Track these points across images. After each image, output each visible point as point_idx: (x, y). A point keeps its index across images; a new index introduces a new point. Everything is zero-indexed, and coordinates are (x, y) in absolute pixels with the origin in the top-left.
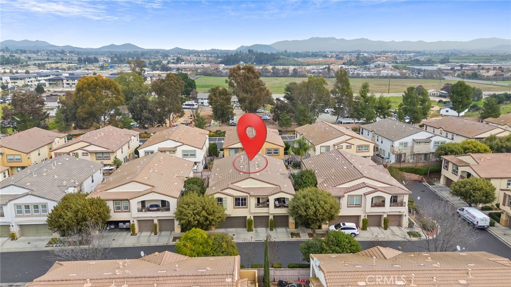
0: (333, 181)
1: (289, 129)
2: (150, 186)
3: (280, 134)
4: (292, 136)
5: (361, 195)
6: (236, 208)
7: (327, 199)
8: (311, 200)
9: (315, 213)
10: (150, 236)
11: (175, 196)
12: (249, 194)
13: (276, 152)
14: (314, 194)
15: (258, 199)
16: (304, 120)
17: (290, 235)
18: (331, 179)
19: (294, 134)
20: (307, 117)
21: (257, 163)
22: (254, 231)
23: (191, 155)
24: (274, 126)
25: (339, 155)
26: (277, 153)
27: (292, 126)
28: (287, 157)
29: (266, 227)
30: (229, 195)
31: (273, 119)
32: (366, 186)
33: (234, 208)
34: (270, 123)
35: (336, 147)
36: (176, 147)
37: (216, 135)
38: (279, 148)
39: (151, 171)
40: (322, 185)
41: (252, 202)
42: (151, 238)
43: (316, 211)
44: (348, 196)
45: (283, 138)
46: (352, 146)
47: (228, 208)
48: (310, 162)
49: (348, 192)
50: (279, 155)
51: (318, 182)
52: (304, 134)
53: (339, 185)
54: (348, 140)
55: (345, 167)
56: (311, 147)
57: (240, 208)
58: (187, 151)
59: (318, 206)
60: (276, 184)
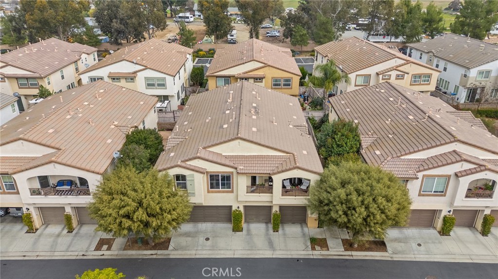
0: (392, 145)
1: (305, 49)
2: (53, 148)
3: (293, 56)
4: (308, 59)
5: (449, 177)
6: (212, 192)
7: (390, 192)
8: (359, 192)
9: (365, 220)
10: (58, 235)
11: (97, 170)
12: (236, 169)
13: (288, 83)
14: (363, 179)
15: (254, 179)
16: (325, 36)
17: (309, 244)
18: (387, 139)
19: (314, 55)
20: (330, 32)
21: (254, 105)
22: (245, 232)
23: (159, 85)
24: (284, 44)
25: (394, 93)
26: (289, 85)
27: (309, 45)
28: (303, 89)
29: (267, 223)
30: (197, 171)
31: (284, 35)
32: (462, 161)
33: (208, 192)
34: (280, 41)
35: (381, 76)
36: (135, 72)
37: (208, 55)
38: (292, 78)
39: (68, 117)
40: (372, 152)
41: (242, 183)
42: (60, 240)
43: (369, 216)
44: (424, 176)
45: (297, 61)
46: (406, 75)
47: (196, 193)
48: (343, 102)
49: (425, 170)
50: (291, 88)
51: (364, 145)
52: (329, 55)
53: (406, 154)
54: (400, 66)
55: (411, 117)
56: (343, 77)
57: (219, 192)
58: (152, 79)
59: (373, 208)
60: (287, 150)
